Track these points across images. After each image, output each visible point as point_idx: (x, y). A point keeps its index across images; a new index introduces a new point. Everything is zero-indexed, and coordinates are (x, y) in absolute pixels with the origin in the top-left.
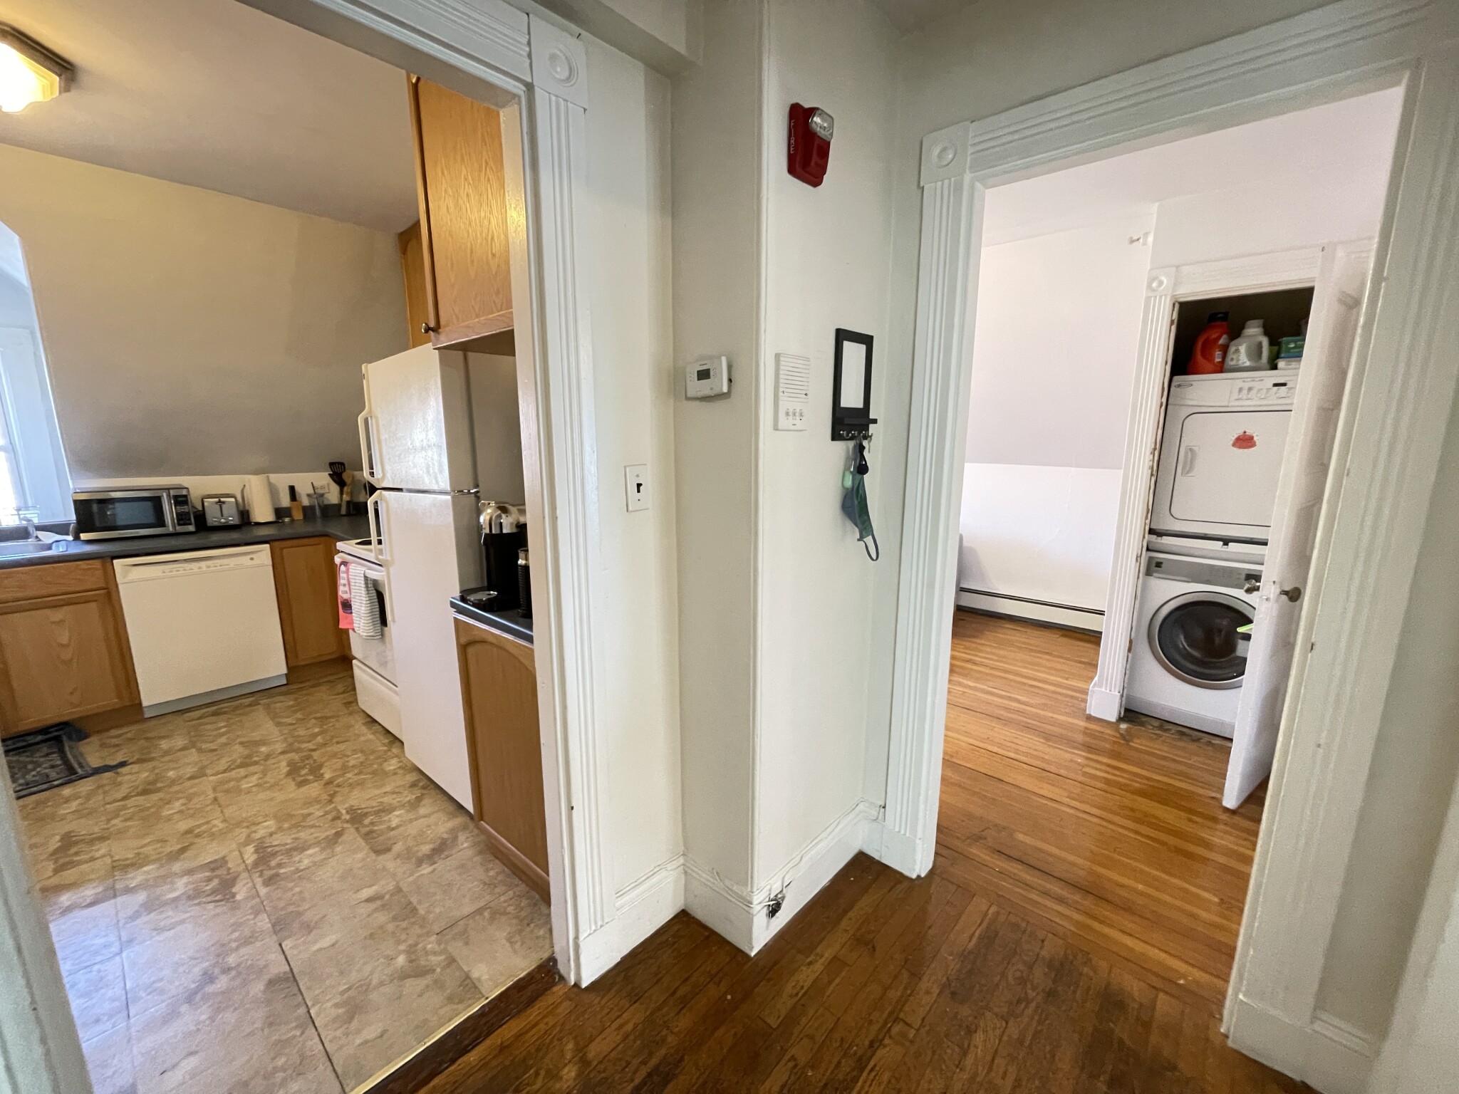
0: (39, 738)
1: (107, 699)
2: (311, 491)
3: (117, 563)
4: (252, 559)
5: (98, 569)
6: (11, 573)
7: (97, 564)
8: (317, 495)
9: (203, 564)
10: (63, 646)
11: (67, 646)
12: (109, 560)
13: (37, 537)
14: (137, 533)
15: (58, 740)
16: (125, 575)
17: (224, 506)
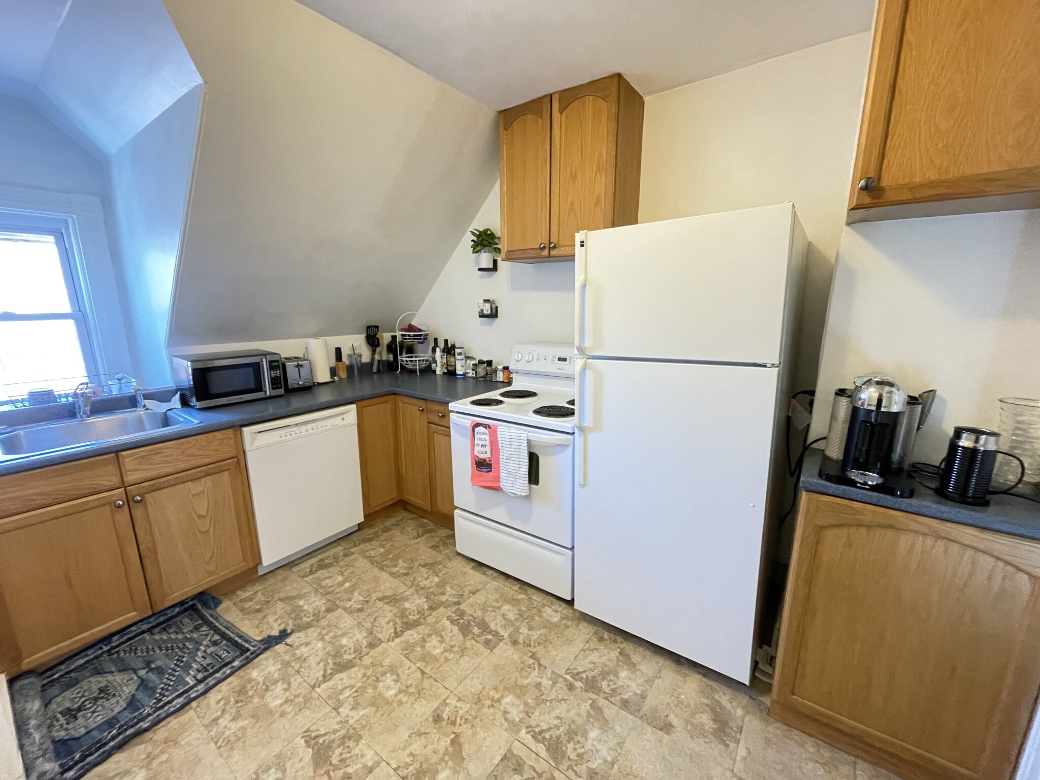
0: (177, 610)
1: (235, 564)
2: (352, 352)
3: (245, 430)
4: (343, 419)
5: (230, 438)
6: (160, 449)
7: (229, 433)
8: (355, 355)
9: (309, 427)
10: (200, 516)
11: (205, 517)
12: (238, 428)
13: (145, 406)
14: (242, 398)
15: (193, 608)
16: (253, 440)
17: (301, 369)
